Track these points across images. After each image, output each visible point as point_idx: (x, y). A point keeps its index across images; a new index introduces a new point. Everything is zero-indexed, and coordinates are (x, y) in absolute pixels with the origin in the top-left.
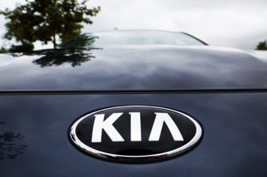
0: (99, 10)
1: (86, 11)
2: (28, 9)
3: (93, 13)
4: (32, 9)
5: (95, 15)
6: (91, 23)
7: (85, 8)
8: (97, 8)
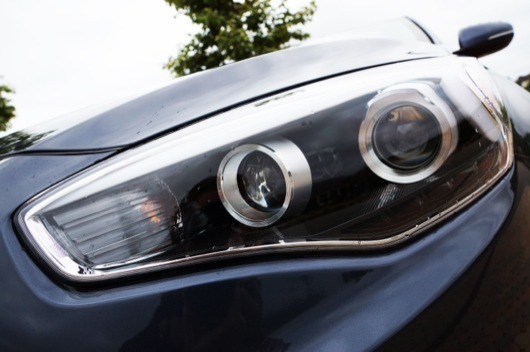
0: (314, 9)
1: (291, 18)
2: (196, 47)
3: (305, 17)
4: (201, 45)
5: (310, 20)
6: (307, 36)
7: (287, 14)
8: (310, 7)
